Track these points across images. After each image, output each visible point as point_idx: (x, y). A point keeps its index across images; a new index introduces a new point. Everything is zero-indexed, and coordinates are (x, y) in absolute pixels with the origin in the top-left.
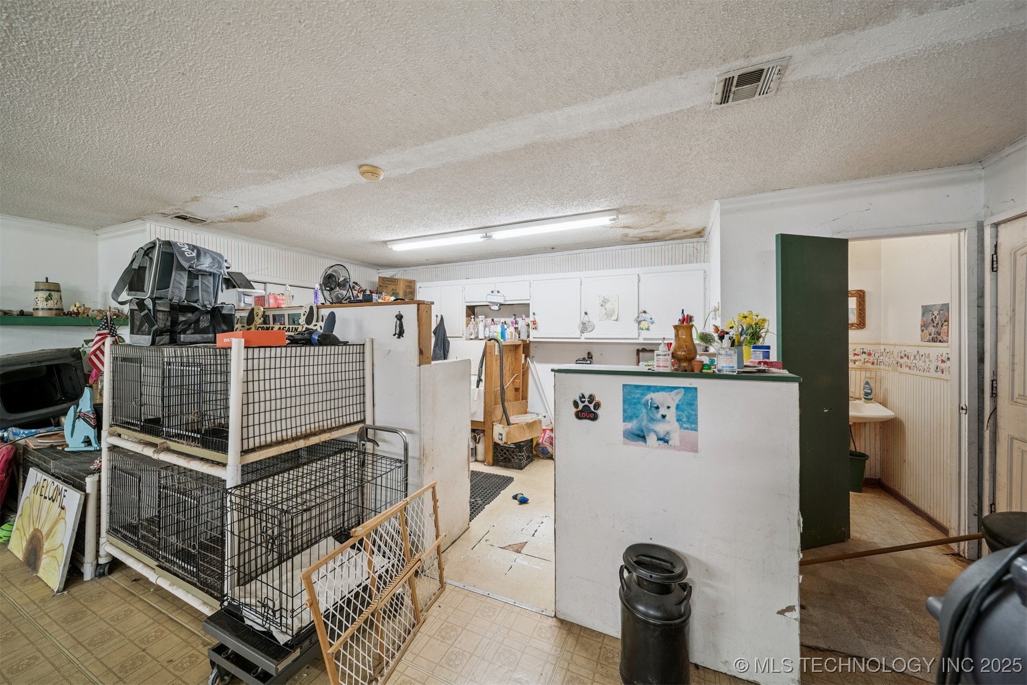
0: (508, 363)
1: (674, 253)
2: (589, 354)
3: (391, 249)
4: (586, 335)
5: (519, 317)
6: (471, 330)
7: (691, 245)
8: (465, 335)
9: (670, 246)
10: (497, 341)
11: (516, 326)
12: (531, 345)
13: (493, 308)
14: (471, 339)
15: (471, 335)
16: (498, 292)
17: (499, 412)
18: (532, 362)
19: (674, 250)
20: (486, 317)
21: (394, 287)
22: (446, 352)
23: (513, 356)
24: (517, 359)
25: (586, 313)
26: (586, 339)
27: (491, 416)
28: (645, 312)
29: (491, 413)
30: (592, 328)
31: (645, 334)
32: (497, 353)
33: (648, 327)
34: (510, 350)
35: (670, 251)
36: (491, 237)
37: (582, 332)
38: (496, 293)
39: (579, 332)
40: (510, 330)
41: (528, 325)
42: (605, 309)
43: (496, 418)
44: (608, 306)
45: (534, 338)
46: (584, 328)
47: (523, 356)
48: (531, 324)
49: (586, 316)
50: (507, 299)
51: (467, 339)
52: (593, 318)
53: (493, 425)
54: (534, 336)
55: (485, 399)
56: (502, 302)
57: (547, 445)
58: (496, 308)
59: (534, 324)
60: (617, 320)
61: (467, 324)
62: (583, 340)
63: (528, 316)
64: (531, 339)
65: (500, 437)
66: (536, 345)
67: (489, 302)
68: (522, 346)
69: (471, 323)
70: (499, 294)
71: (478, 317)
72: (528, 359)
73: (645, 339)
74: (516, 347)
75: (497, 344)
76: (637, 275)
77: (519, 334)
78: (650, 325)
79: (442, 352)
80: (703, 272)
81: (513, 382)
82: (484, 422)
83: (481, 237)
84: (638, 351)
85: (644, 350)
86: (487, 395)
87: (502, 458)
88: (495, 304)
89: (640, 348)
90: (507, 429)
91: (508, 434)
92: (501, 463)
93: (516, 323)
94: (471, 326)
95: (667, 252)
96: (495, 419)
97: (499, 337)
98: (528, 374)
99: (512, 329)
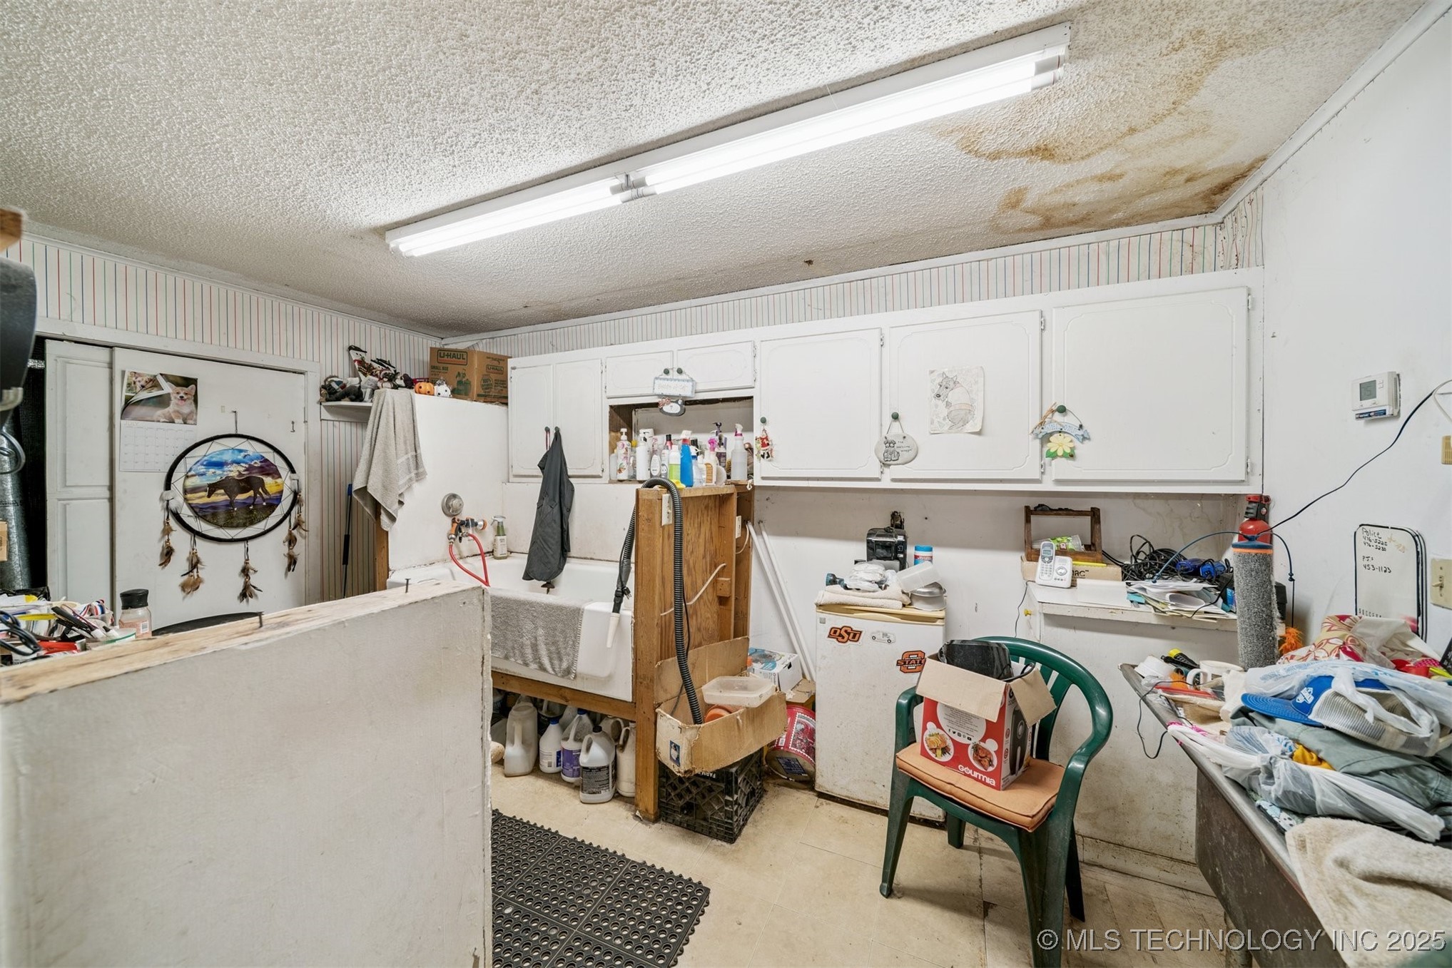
0: (701, 541)
1: (1123, 261)
2: (894, 516)
3: (396, 250)
4: (896, 471)
5: (729, 431)
6: (620, 461)
7: (1177, 235)
8: (607, 471)
9: (1114, 244)
10: (669, 489)
11: (722, 450)
12: (757, 496)
13: (667, 409)
14: (621, 481)
15: (620, 471)
16: (680, 371)
17: (671, 679)
18: (759, 533)
19: (1124, 252)
20: (656, 433)
21: (460, 369)
22: (565, 511)
23: (716, 520)
24: (724, 528)
25: (896, 417)
26: (894, 480)
27: (649, 688)
28: (1062, 410)
29: (652, 680)
30: (912, 454)
31: (1061, 469)
32: (666, 519)
33: (1073, 449)
34: (707, 507)
35: (1113, 256)
36: (642, 184)
37: (885, 464)
38: (674, 374)
39: (878, 464)
40: (706, 461)
41: (750, 449)
42: (948, 405)
43: (666, 691)
44: (955, 396)
45: (763, 478)
46: (890, 453)
47: (738, 520)
48: (756, 446)
49: (896, 424)
50: (700, 388)
51: (611, 482)
52: (915, 428)
53: (656, 714)
54: (765, 473)
55: (635, 643)
56: (688, 392)
57: (797, 751)
58: (674, 408)
59: (764, 445)
60: (979, 433)
61: (612, 448)
62: (886, 484)
63: (748, 428)
64: (757, 481)
65: (674, 754)
66: (768, 494)
67: (660, 396)
68: (735, 497)
69: (620, 444)
70: (680, 377)
71: (638, 433)
72: (750, 527)
73: (1058, 482)
74: (722, 500)
75: (666, 496)
76: (1038, 314)
77: (729, 470)
78: (1077, 443)
79: (557, 509)
80: (1245, 292)
81: (715, 581)
82: (634, 703)
83: (615, 190)
84: (1029, 512)
85: (1042, 510)
86: (641, 633)
87: (681, 803)
88: (671, 399)
89: (1033, 503)
90: (691, 733)
91: (695, 748)
92: (678, 817)
93: (721, 444)
94: (620, 451)
95: (1103, 257)
96: (662, 696)
97: (675, 479)
98: (749, 560)
99: (710, 457)
